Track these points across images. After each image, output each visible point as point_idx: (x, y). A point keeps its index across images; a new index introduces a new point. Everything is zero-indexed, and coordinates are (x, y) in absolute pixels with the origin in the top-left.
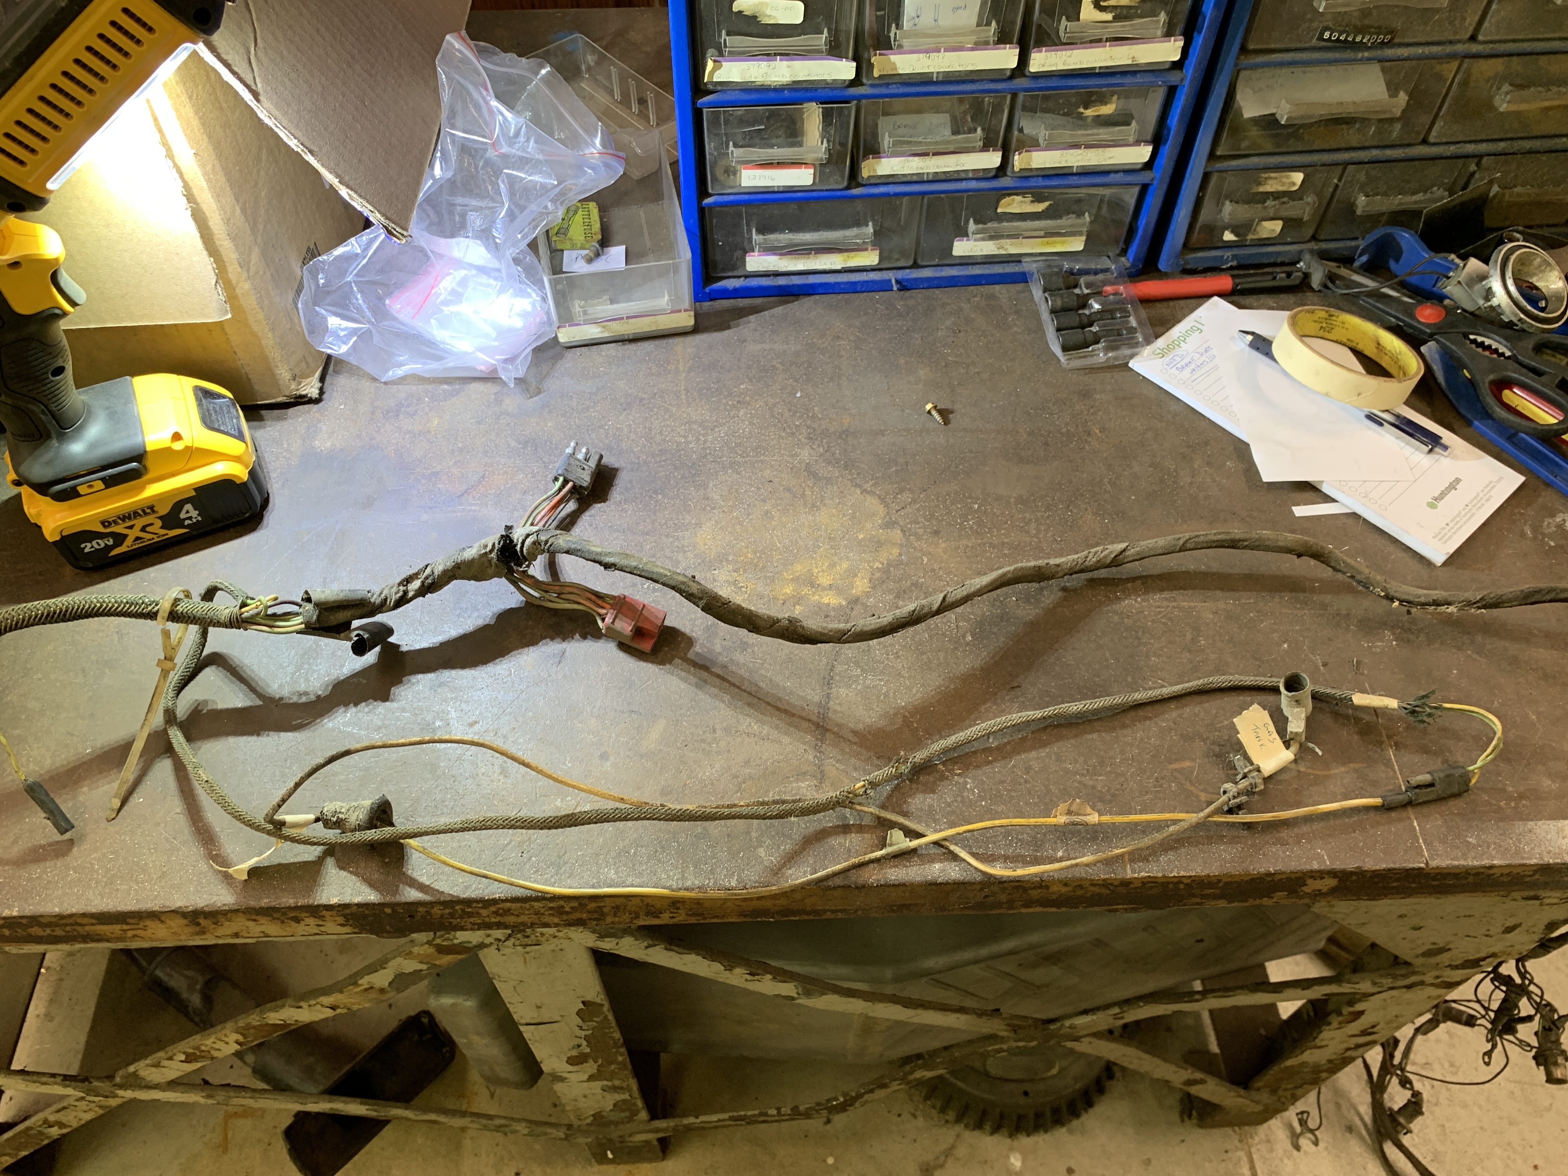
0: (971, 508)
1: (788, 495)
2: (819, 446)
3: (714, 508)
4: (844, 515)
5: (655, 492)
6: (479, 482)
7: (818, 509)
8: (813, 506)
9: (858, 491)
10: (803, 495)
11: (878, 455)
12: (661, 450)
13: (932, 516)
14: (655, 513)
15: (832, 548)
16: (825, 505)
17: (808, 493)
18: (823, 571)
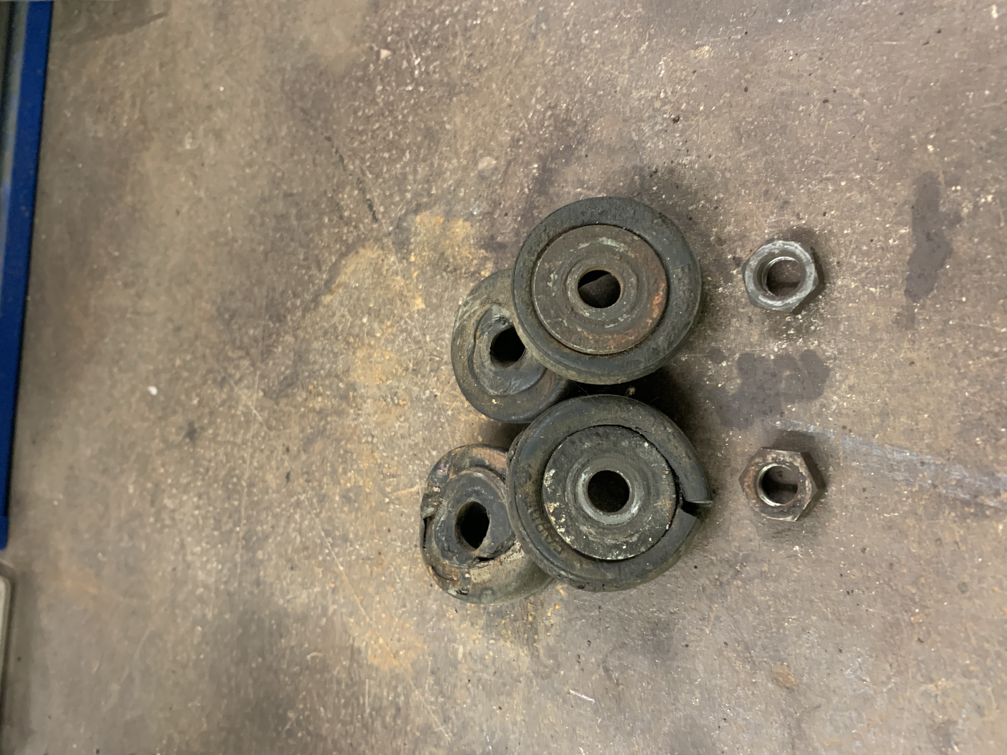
0: (387, 62)
4: (371, 334)
7: (352, 387)
9: (327, 299)
11: (266, 253)
13: (391, 146)
17: (318, 403)
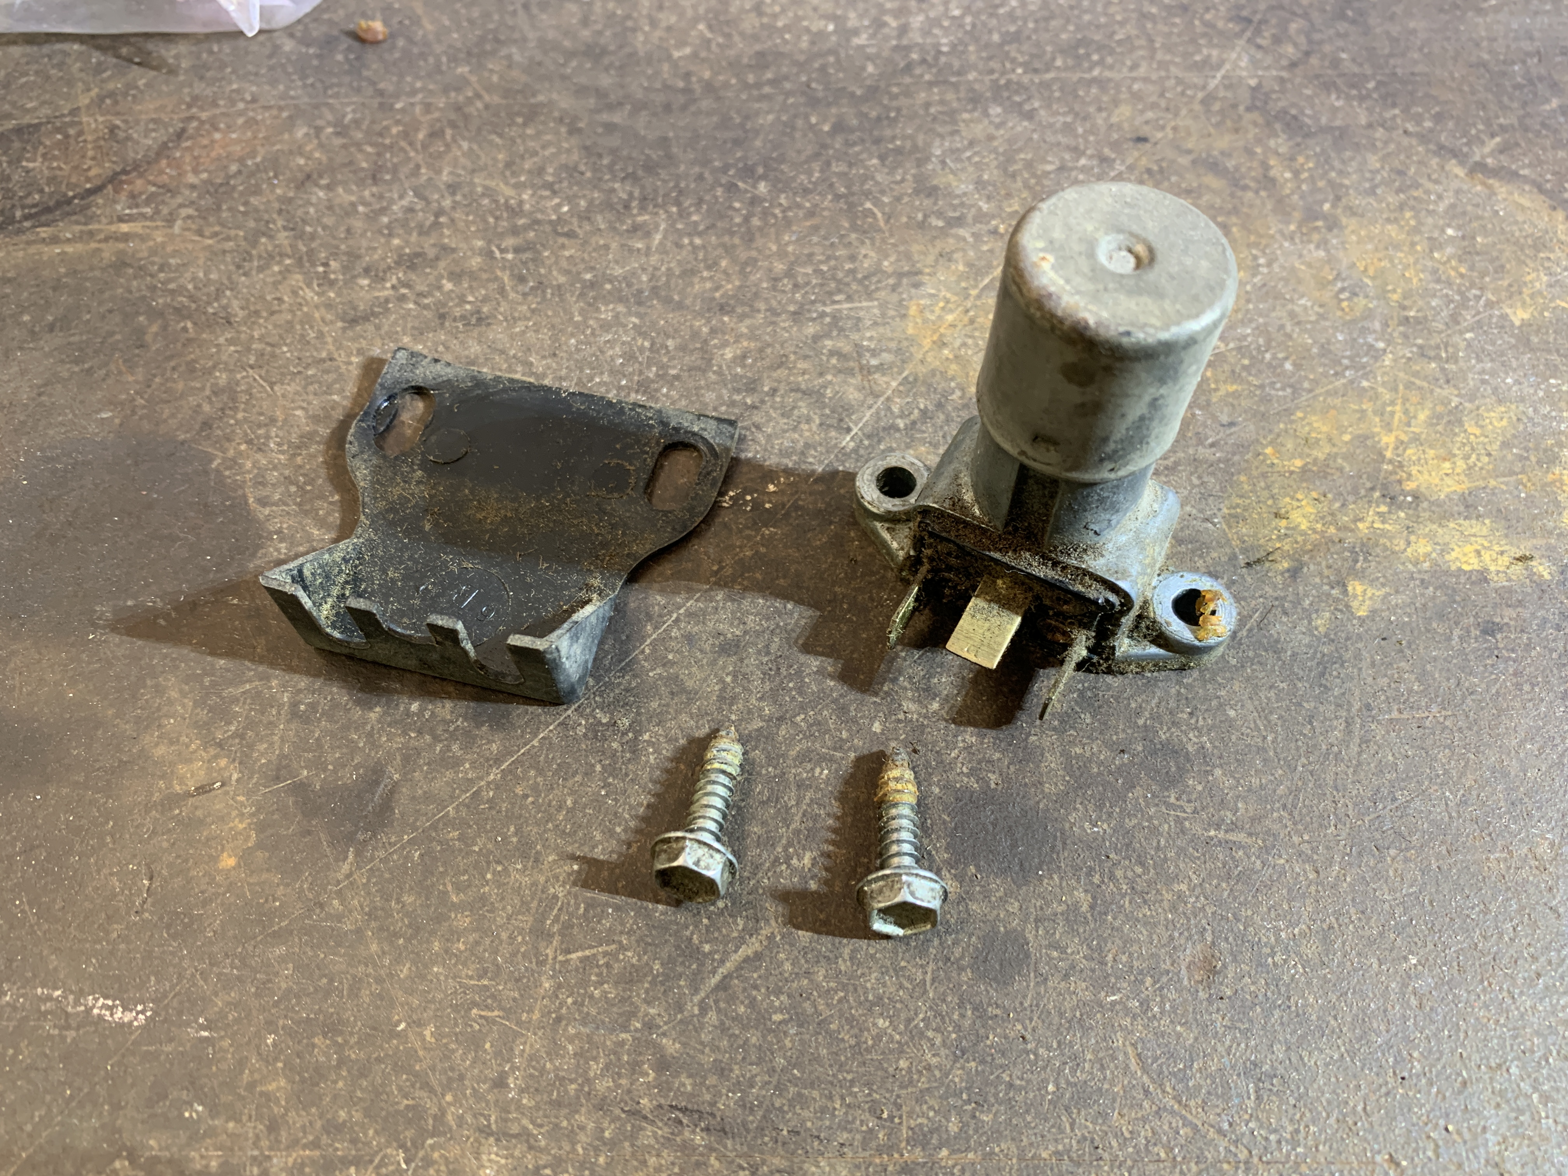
1: (1213, 181)
2: (1277, 40)
3: (959, 221)
5: (748, 172)
6: (163, 150)
8: (1311, 215)
10: (1268, 182)
12: (761, 54)
14: (749, 238)
15: (1422, 353)
16: (1352, 211)
18: (1416, 439)
